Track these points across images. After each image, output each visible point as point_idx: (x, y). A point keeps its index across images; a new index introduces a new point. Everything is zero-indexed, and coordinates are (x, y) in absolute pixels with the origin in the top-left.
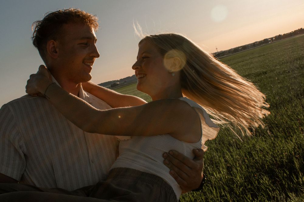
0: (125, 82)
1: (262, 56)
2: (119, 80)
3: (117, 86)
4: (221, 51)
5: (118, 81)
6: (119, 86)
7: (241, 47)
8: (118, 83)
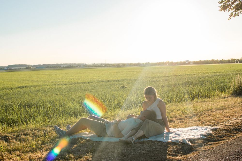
0: (36, 67)
1: (135, 72)
2: (33, 65)
3: (30, 69)
4: (108, 63)
5: (31, 66)
6: (31, 69)
7: (122, 64)
8: (32, 67)
